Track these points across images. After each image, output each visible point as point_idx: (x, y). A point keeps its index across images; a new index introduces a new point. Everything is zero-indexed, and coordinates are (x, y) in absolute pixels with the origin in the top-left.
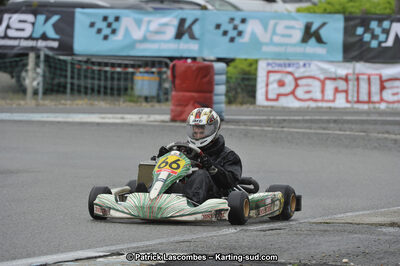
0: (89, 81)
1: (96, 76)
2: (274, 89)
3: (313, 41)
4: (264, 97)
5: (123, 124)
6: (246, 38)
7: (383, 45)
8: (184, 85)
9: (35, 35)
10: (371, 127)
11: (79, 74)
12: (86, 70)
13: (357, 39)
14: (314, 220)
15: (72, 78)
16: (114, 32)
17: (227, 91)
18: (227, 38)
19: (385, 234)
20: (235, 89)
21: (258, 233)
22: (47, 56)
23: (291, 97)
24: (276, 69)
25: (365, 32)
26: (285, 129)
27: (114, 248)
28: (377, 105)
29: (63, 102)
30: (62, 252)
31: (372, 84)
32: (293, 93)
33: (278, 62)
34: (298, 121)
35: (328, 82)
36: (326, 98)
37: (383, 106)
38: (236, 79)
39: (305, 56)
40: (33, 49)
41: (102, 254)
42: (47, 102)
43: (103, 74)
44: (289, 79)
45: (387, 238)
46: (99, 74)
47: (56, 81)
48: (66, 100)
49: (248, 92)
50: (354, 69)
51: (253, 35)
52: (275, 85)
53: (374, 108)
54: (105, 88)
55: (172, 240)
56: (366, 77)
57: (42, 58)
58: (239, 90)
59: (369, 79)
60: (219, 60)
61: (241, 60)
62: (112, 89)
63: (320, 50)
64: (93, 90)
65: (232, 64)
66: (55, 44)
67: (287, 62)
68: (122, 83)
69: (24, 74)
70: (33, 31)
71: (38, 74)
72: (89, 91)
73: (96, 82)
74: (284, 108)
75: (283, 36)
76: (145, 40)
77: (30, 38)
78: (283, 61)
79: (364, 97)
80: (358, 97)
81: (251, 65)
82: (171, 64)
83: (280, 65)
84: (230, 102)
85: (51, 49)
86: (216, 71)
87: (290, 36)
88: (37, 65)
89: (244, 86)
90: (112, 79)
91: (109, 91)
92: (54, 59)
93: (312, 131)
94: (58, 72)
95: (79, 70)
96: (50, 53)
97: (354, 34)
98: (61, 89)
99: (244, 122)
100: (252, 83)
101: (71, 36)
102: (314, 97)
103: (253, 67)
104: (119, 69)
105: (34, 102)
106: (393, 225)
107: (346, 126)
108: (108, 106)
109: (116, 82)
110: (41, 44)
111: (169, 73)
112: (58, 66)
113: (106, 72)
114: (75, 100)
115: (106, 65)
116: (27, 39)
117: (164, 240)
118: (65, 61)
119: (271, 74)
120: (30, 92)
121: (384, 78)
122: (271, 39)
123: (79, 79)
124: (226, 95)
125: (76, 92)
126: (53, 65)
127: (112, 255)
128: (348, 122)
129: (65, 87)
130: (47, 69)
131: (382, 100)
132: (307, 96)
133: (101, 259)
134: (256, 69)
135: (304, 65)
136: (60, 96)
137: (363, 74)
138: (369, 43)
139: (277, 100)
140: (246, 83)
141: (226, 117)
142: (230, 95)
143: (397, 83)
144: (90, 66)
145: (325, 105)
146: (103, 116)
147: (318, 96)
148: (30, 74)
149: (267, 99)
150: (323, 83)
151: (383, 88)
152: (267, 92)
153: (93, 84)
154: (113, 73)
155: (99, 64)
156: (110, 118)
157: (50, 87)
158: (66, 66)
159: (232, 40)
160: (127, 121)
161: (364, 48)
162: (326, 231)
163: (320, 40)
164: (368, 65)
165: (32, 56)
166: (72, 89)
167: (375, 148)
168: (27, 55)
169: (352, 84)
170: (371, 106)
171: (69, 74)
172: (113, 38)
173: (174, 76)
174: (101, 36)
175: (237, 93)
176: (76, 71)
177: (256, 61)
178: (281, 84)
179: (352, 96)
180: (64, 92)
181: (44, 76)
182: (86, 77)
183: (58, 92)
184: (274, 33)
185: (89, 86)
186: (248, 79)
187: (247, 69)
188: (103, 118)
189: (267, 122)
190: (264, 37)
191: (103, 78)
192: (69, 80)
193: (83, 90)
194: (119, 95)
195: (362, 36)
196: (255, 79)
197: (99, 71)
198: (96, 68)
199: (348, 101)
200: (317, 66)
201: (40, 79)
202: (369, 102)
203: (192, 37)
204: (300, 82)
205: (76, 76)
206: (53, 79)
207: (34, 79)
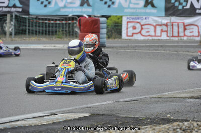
0: (38, 28)
1: (41, 26)
2: (131, 31)
3: (150, 6)
4: (126, 35)
5: (55, 50)
6: (116, 6)
7: (185, 8)
8: (86, 30)
9: (10, 6)
10: (180, 49)
11: (32, 25)
12: (36, 23)
13: (172, 5)
14: (152, 96)
15: (29, 27)
16: (49, 3)
17: (107, 32)
18: (106, 6)
19: (188, 103)
20: (111, 31)
21: (124, 103)
22: (16, 16)
23: (139, 35)
24: (131, 21)
25: (176, 2)
26: (137, 51)
27: (52, 112)
28: (182, 38)
29: (24, 39)
30: (26, 114)
31: (180, 28)
32: (140, 33)
33: (133, 17)
34: (143, 47)
35: (158, 27)
36: (157, 35)
37: (185, 38)
38: (111, 26)
39: (146, 14)
40: (9, 12)
41: (46, 115)
42: (16, 39)
43: (44, 24)
44: (138, 26)
45: (189, 104)
46: (43, 25)
47: (21, 28)
48: (26, 38)
49: (118, 32)
50: (171, 20)
51: (120, 4)
52: (131, 29)
53: (181, 40)
54: (46, 31)
55: (81, 107)
56: (177, 24)
57: (14, 17)
58: (113, 32)
59: (178, 25)
60: (103, 17)
61: (113, 16)
62: (49, 32)
63: (153, 11)
64: (39, 33)
65: (109, 19)
66: (20, 10)
67: (137, 17)
68: (54, 29)
69: (4, 25)
70: (9, 4)
71: (12, 25)
72: (38, 33)
73: (41, 29)
74: (136, 40)
75: (135, 4)
76: (65, 7)
77: (7, 7)
78: (135, 17)
79: (176, 34)
80: (173, 34)
81: (118, 19)
82: (78, 19)
83: (133, 19)
84: (108, 38)
85: (18, 12)
86: (101, 22)
87: (138, 4)
88: (11, 20)
89: (116, 30)
90: (49, 27)
91: (47, 33)
92: (19, 17)
93: (150, 52)
94: (22, 24)
95: (32, 23)
96: (18, 15)
97: (170, 3)
98: (24, 32)
99: (116, 47)
100: (119, 28)
101: (28, 6)
102: (151, 35)
103: (120, 20)
104: (52, 22)
105: (10, 39)
106: (192, 98)
107: (167, 49)
108: (47, 40)
109: (51, 29)
110: (13, 10)
111: (78, 23)
112: (22, 21)
113: (46, 23)
114: (30, 38)
115: (46, 20)
116: (6, 7)
117: (77, 107)
118: (25, 18)
119: (129, 24)
120: (8, 34)
121: (186, 25)
122: (129, 6)
123: (32, 27)
124: (107, 34)
125: (31, 34)
126: (19, 21)
127: (52, 115)
128: (168, 47)
129: (25, 31)
130: (16, 23)
131: (185, 35)
132: (147, 34)
133: (46, 117)
134: (121, 21)
135: (146, 18)
136: (23, 36)
137: (175, 23)
138: (178, 7)
139: (132, 36)
140: (117, 28)
141: (107, 45)
142: (109, 34)
143: (192, 27)
144: (38, 20)
145: (156, 38)
146: (45, 45)
147: (153, 34)
148: (8, 25)
149: (127, 36)
150: (155, 27)
151: (185, 29)
152: (127, 32)
153: (39, 30)
154: (49, 24)
155: (42, 20)
156: (48, 47)
157: (18, 31)
158: (26, 21)
159: (109, 6)
160: (57, 48)
161: (175, 10)
162: (158, 101)
163: (153, 6)
164: (177, 18)
165: (8, 16)
166: (29, 33)
167: (182, 59)
168: (6, 15)
169: (170, 28)
170: (179, 38)
171: (27, 25)
172: (49, 6)
173: (80, 25)
174: (43, 5)
175: (112, 33)
176: (31, 23)
177: (121, 17)
178: (134, 28)
179: (170, 34)
180: (25, 34)
181: (15, 26)
182: (36, 26)
183: (22, 34)
184: (130, 3)
185: (37, 30)
186: (117, 26)
187: (117, 21)
188: (45, 47)
189: (128, 47)
190: (125, 5)
191: (44, 26)
192: (27, 28)
193: (34, 32)
194: (53, 35)
195: (174, 4)
196: (121, 26)
197: (43, 23)
198: (41, 21)
199: (168, 36)
200: (152, 19)
201: (13, 27)
202: (178, 36)
203: (89, 5)
204: (143, 27)
205: (31, 26)
206: (19, 27)
207: (10, 28)
